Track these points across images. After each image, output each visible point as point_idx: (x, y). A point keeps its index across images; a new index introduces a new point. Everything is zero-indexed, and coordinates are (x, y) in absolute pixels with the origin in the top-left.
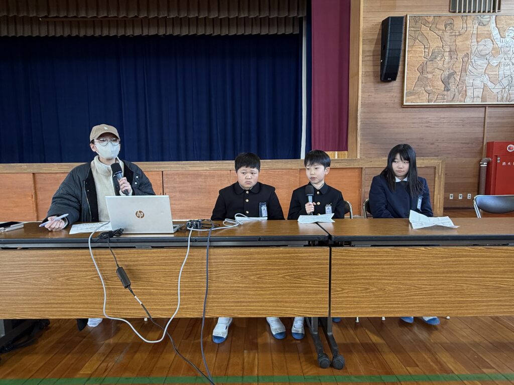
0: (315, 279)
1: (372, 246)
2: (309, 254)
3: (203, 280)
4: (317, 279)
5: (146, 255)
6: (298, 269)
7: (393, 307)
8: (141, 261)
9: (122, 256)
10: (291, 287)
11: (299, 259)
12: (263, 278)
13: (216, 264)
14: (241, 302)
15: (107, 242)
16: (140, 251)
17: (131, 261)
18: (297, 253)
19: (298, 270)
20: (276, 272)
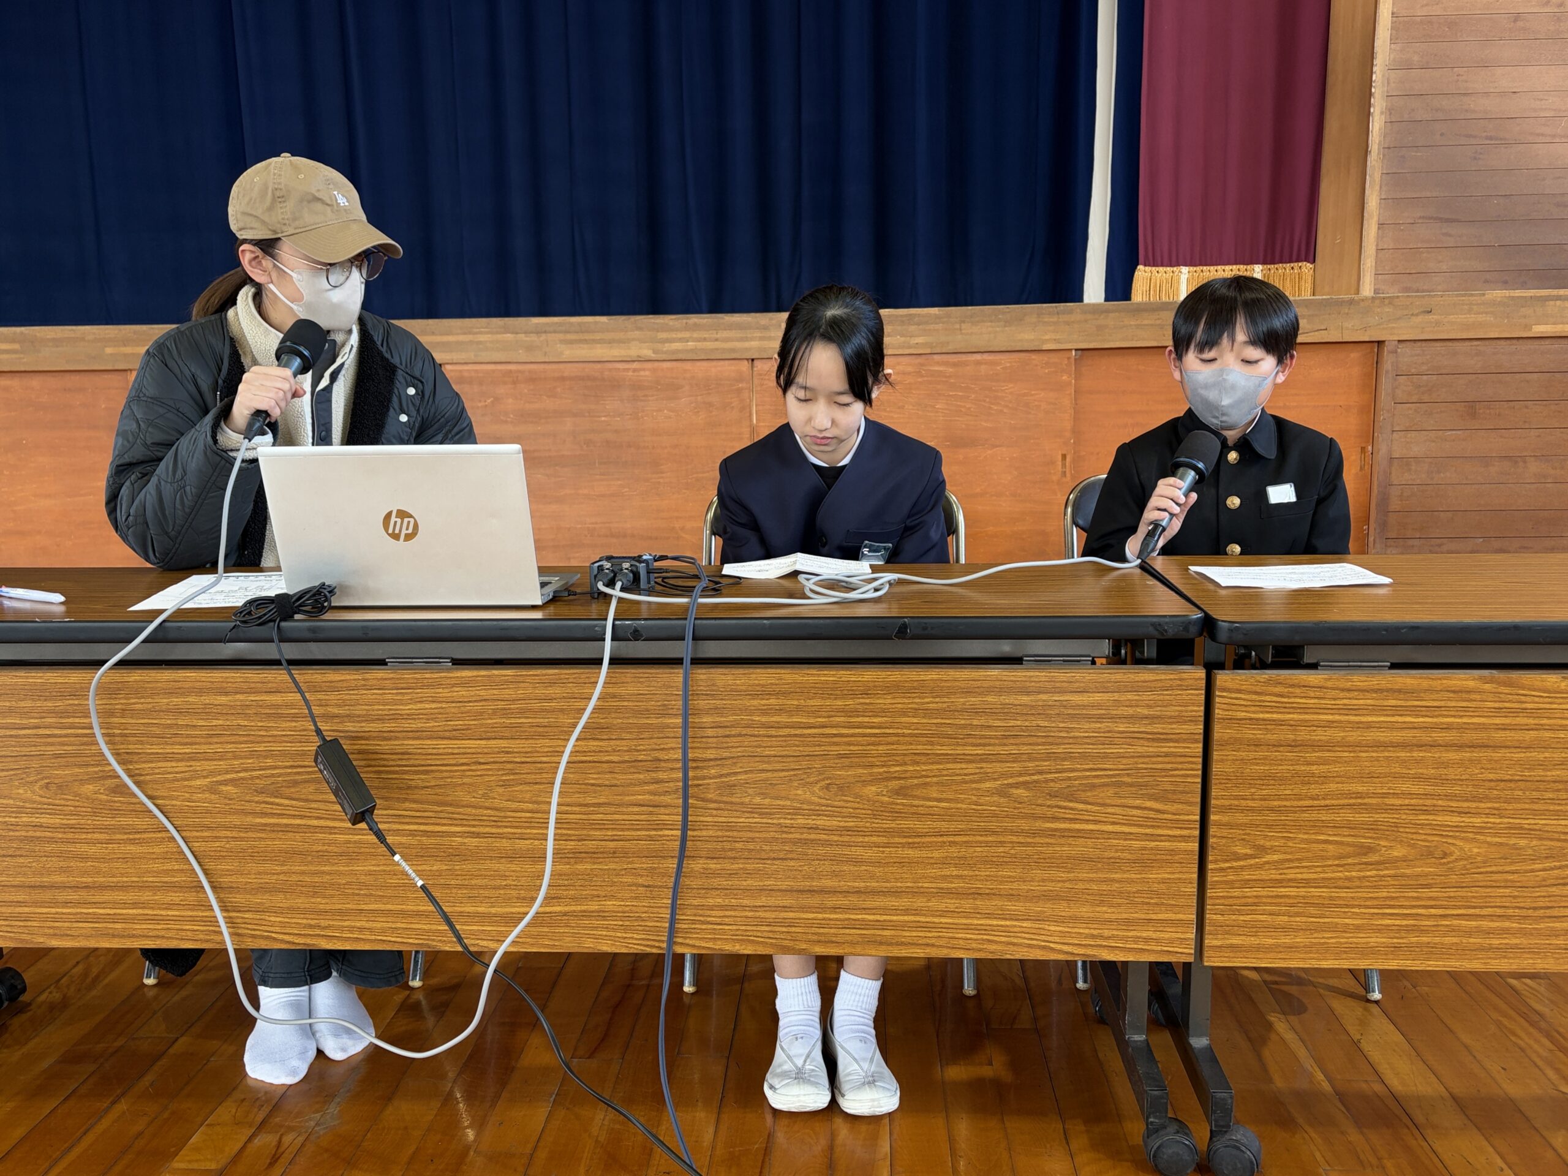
0: (1138, 802)
1: (1394, 666)
2: (1116, 696)
3: (667, 799)
4: (1149, 804)
5: (429, 692)
6: (1068, 757)
7: (1479, 931)
8: (409, 717)
9: (333, 697)
10: (1034, 834)
11: (1072, 717)
12: (918, 793)
13: (721, 731)
14: (822, 891)
15: (272, 641)
16: (408, 675)
17: (368, 718)
18: (1063, 692)
19: (1067, 764)
20: (971, 768)
